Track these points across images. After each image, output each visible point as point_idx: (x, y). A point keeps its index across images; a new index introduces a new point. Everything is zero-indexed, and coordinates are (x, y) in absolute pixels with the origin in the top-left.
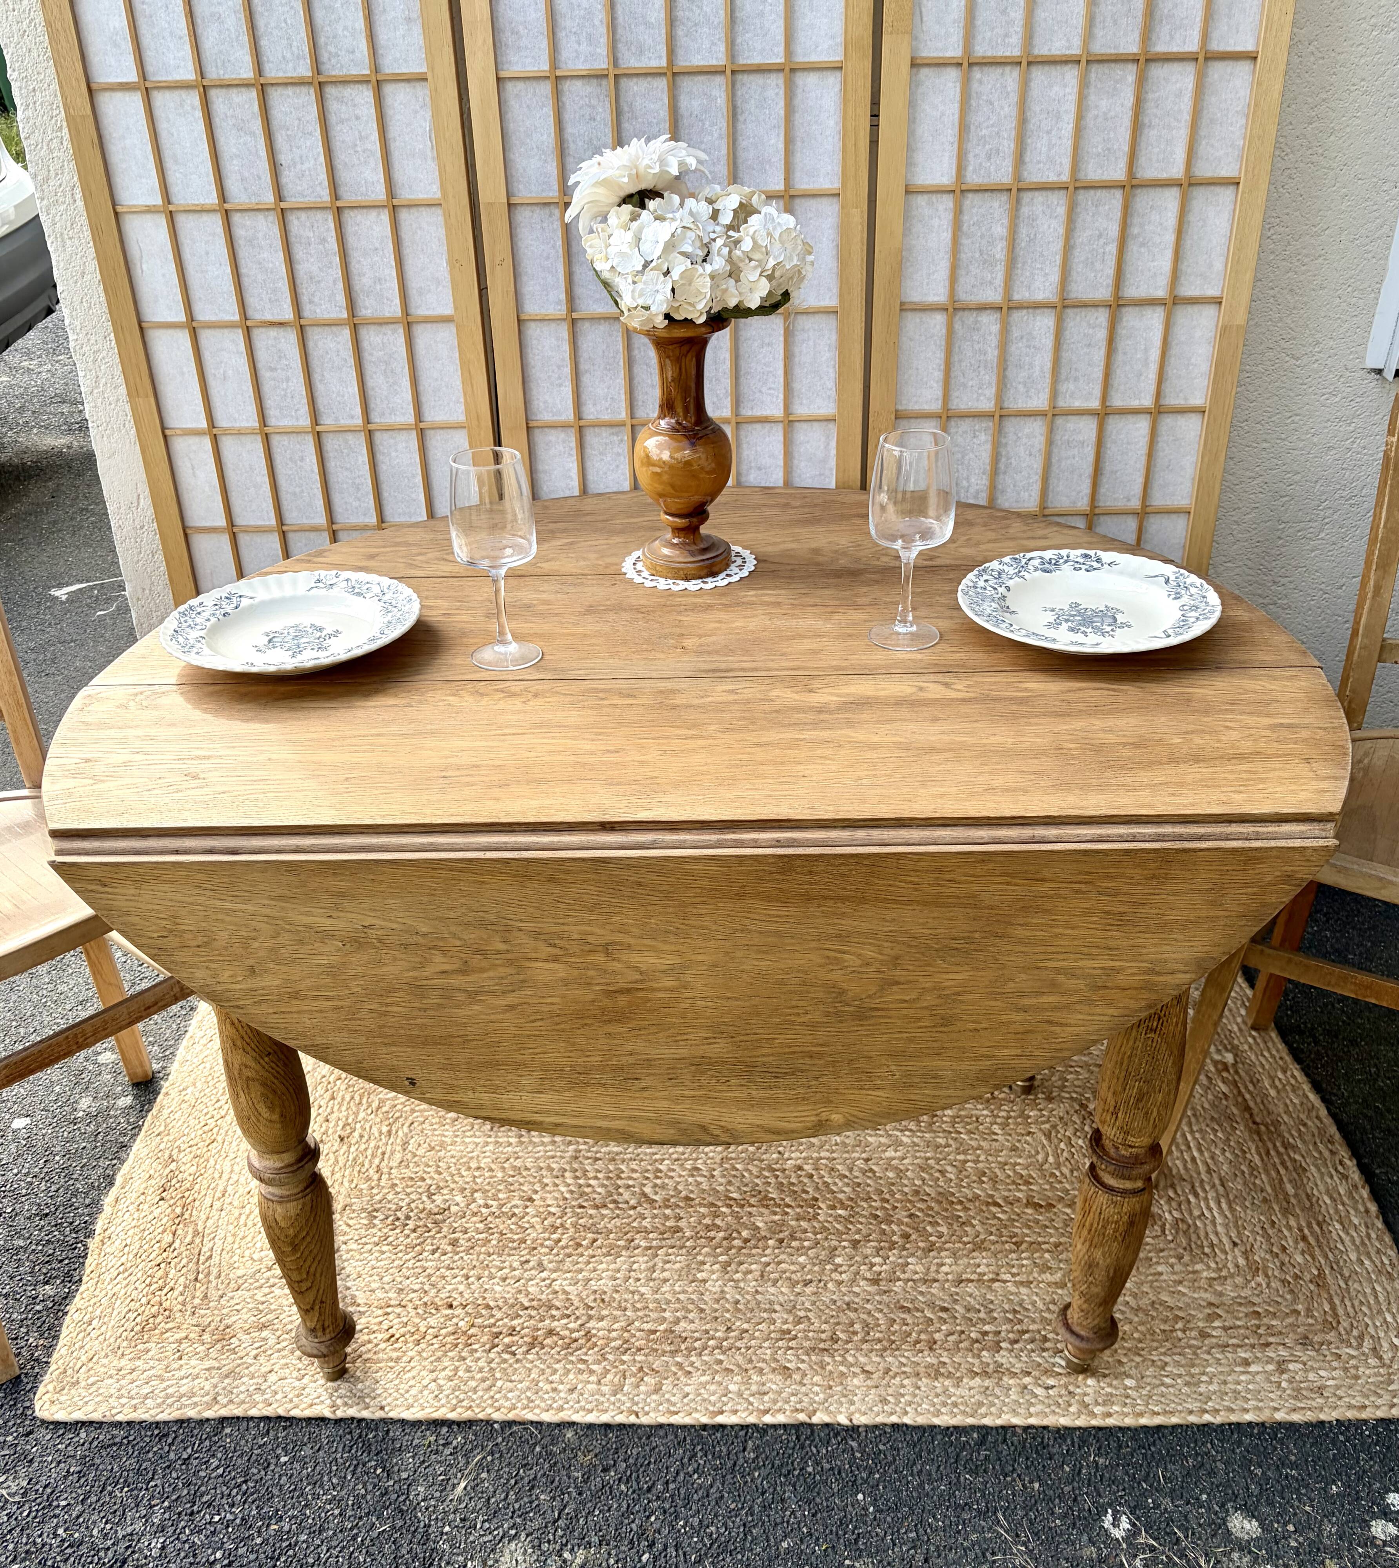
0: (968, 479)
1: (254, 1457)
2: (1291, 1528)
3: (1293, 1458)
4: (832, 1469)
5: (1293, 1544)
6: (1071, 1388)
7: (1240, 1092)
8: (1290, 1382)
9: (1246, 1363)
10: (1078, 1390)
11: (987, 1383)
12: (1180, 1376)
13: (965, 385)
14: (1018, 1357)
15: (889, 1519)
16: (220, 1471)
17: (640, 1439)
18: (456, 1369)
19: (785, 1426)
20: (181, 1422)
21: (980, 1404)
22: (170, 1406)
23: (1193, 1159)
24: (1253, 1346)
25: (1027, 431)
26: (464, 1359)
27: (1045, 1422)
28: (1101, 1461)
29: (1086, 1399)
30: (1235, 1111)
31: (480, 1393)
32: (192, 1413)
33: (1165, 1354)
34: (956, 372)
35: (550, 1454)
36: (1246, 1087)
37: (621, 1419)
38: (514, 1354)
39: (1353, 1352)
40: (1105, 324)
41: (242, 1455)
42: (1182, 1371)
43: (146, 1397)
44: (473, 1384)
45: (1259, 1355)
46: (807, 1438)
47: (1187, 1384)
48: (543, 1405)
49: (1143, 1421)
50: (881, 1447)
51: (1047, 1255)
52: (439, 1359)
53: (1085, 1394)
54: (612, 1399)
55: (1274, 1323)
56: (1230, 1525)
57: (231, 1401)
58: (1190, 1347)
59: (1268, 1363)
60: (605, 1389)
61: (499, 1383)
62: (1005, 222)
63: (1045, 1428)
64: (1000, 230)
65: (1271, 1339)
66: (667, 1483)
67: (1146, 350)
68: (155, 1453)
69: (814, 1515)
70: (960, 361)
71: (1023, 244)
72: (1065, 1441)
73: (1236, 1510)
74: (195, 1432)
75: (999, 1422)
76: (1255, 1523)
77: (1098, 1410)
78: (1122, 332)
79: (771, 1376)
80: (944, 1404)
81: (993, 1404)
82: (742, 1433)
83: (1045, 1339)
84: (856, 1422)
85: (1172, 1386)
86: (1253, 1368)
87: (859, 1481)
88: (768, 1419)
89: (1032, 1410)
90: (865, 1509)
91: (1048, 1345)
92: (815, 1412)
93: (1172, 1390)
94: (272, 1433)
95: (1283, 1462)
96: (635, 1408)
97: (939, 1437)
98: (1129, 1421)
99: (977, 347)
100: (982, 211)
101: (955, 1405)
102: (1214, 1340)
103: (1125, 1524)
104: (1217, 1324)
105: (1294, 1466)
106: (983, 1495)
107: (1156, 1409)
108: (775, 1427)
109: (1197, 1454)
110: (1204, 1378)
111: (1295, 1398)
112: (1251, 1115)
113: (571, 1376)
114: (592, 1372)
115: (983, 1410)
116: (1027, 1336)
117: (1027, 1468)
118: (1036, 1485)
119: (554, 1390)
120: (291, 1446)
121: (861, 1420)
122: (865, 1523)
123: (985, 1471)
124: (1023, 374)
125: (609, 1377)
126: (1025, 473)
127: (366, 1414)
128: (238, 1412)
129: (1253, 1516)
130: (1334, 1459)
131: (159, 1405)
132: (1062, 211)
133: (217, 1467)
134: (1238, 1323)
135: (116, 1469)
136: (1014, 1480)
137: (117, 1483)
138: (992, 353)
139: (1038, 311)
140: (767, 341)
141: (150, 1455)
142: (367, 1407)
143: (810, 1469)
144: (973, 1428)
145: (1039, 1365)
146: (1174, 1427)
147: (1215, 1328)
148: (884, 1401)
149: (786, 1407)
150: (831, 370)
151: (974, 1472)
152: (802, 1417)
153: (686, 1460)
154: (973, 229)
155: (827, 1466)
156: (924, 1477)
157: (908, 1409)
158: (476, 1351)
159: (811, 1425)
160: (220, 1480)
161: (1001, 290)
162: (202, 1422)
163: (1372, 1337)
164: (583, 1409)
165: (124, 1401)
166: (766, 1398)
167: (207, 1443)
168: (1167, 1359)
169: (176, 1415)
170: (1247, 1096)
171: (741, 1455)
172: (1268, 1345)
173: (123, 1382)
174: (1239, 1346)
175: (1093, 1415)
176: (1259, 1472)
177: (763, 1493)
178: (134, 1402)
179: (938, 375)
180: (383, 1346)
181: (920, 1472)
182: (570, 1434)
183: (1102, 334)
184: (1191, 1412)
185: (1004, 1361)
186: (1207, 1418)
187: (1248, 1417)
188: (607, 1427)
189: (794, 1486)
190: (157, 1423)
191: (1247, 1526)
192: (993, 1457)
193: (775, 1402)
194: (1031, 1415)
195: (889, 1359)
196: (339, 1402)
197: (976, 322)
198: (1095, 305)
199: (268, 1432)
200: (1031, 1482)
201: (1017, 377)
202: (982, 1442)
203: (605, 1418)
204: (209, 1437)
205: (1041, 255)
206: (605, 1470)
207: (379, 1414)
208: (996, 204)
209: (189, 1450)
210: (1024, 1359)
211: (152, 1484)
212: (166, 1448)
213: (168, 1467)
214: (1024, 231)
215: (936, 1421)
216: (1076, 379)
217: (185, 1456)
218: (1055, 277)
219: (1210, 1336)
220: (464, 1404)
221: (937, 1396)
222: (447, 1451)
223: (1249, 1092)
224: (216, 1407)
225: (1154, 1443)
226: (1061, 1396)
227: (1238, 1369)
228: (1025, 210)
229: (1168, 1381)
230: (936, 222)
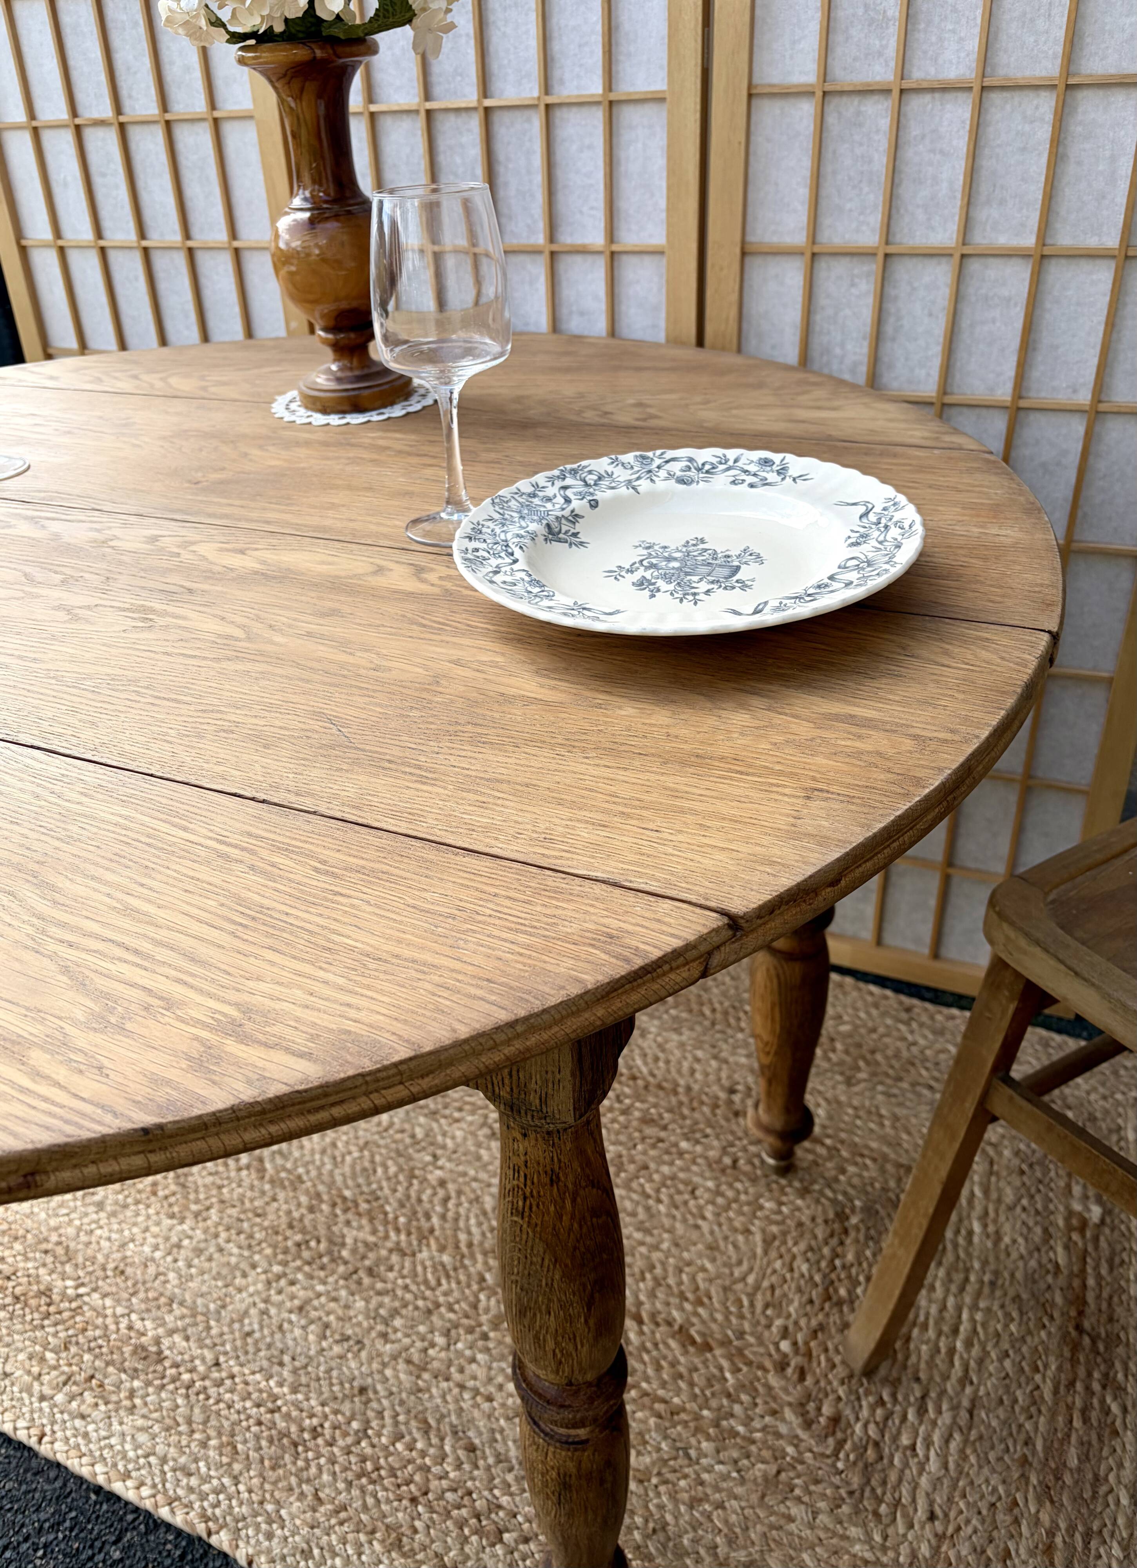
0: (844, 346)
7: (1083, 1271)
13: (841, 209)
19: (179, 1533)
23: (952, 1351)
25: (926, 278)
30: (1059, 1299)
34: (829, 188)
36: (1097, 1268)
40: (1049, 117)
46: (192, 1562)
51: (652, 1421)
67: (1113, 159)
70: (835, 173)
78: (1076, 128)
82: (130, 1517)
88: (164, 1513)
92: (222, 1529)
96: (46, 1429)
99: (858, 151)
108: (169, 1527)
112: (1081, 1313)
124: (925, 193)
126: (921, 341)
138: (880, 161)
139: (947, 96)
152: (201, 1529)
153: (47, 1525)
161: (893, 63)
166: (185, 1481)
170: (1091, 1282)
183: (1044, 133)
195: (356, 1493)
197: (860, 113)
198: (1036, 87)
216: (1002, 202)
218: (974, 44)
223: (1099, 1277)
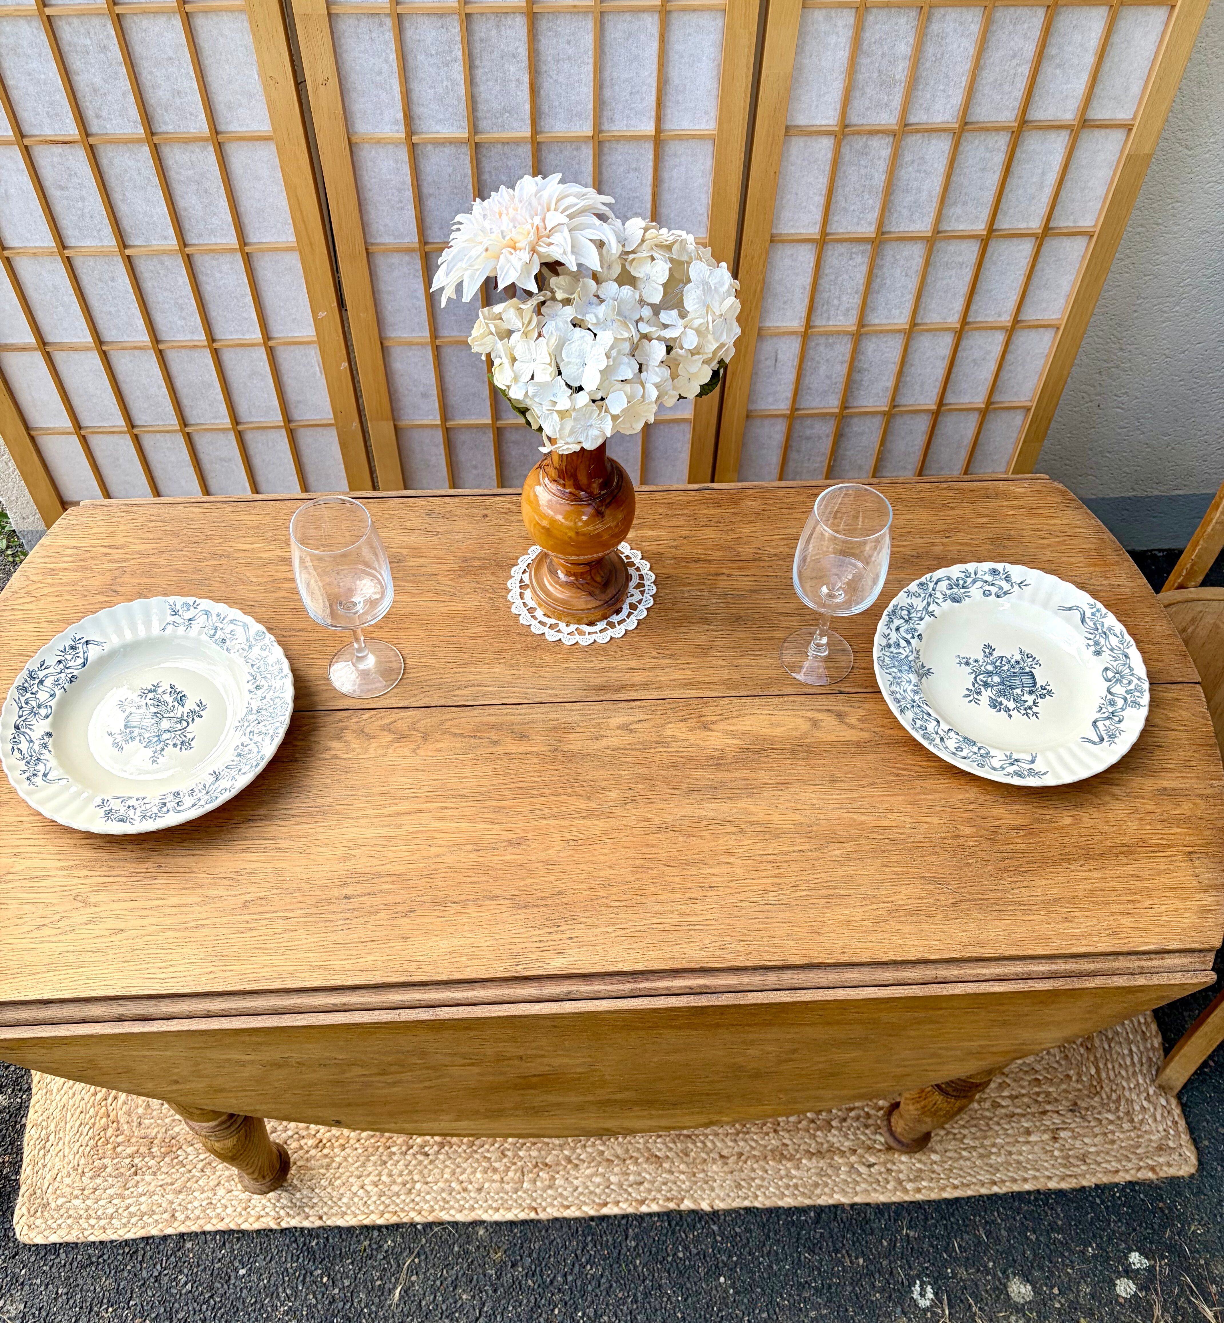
0: (839, 298)
1: (216, 1272)
2: (1056, 1291)
3: (1060, 1223)
4: (698, 1254)
5: (1057, 1305)
6: (889, 1166)
8: (1062, 1151)
9: (1028, 1132)
10: (895, 1168)
11: (822, 1164)
12: (975, 1148)
13: (845, 210)
14: (846, 1136)
15: (745, 1301)
16: (189, 1287)
17: (540, 1231)
18: (380, 1175)
19: (658, 1214)
20: (146, 1239)
21: (816, 1185)
22: (135, 1225)
24: (1033, 1114)
25: (906, 253)
26: (385, 1163)
27: (868, 1200)
28: (912, 1234)
29: (901, 1176)
31: (403, 1197)
32: (154, 1232)
33: (963, 1127)
34: (839, 197)
35: (467, 1252)
37: (522, 1216)
38: (427, 1155)
39: (1111, 1117)
40: (1004, 148)
41: (204, 1270)
42: (977, 1143)
43: (112, 1217)
44: (395, 1188)
45: (1038, 1124)
46: (677, 1224)
47: (981, 1156)
48: (456, 1205)
49: (945, 1195)
50: (738, 1230)
52: (363, 1165)
53: (901, 1172)
54: (514, 1196)
55: (1051, 1090)
56: (1010, 1290)
57: (188, 1217)
58: (984, 1117)
59: (1045, 1131)
60: (508, 1187)
61: (418, 1186)
62: (911, 40)
63: (868, 1204)
64: (904, 48)
65: (1048, 1107)
66: (565, 1275)
67: (1043, 174)
68: (129, 1272)
69: (686, 1300)
70: (844, 186)
71: (928, 64)
72: (883, 1215)
73: (1015, 1275)
74: (161, 1248)
75: (831, 1202)
76: (1029, 1287)
77: (910, 1186)
79: (645, 1166)
80: (787, 1187)
81: (826, 1185)
82: (624, 1222)
83: (868, 1116)
84: (716, 1208)
85: (969, 1159)
86: (1033, 1138)
87: (721, 1265)
88: (644, 1209)
89: (858, 1188)
90: (726, 1291)
91: (870, 1122)
92: (682, 1200)
93: (968, 1163)
94: (227, 1245)
95: (1053, 1227)
96: (534, 1204)
97: (783, 1217)
98: (934, 1196)
99: (863, 171)
100: (886, 28)
101: (796, 1186)
102: (1003, 1111)
103: (930, 1294)
104: (1006, 1093)
105: (1060, 1230)
106: (819, 1274)
107: (956, 1182)
108: (650, 1215)
109: (987, 1222)
110: (994, 1150)
111: (1065, 1166)
113: (479, 1175)
114: (495, 1170)
115: (818, 1191)
116: (852, 1114)
117: (854, 1243)
118: (861, 1261)
119: (465, 1190)
120: (245, 1259)
121: (720, 1205)
122: (727, 1306)
123: (821, 1249)
124: (909, 199)
125: (511, 1174)
126: (899, 293)
127: (306, 1224)
128: (195, 1228)
129: (1028, 1281)
130: (1092, 1223)
131: (125, 1225)
132: (975, 28)
133: (186, 1283)
134: (1023, 1091)
135: (98, 1290)
136: (843, 1257)
137: (101, 1304)
138: (879, 178)
139: (935, 135)
140: (634, 165)
141: (126, 1274)
142: (307, 1217)
143: (681, 1255)
144: (810, 1208)
145: (863, 1142)
146: (969, 1198)
147: (1004, 1098)
148: (739, 1186)
149: (658, 1196)
150: (704, 196)
151: (811, 1251)
152: (672, 1205)
153: (579, 1252)
154: (873, 47)
155: (694, 1251)
156: (772, 1258)
157: (758, 1193)
158: (394, 1154)
159: (680, 1212)
160: (190, 1295)
161: (897, 113)
162: (165, 1238)
163: (1127, 1100)
164: (490, 1207)
165: (92, 1222)
166: (642, 1188)
167: (173, 1259)
168: (965, 1132)
169: (141, 1233)
171: (624, 1245)
172: (1045, 1112)
173: (89, 1202)
174: (1023, 1115)
175: (906, 1191)
176: (1033, 1237)
177: (644, 1281)
178: (102, 1222)
179: (820, 200)
180: (313, 1152)
181: (769, 1253)
182: (481, 1232)
183: (1000, 158)
184: (983, 1185)
185: (834, 1140)
186: (995, 1189)
187: (1027, 1187)
188: (512, 1224)
189: (669, 1273)
190: (126, 1241)
191: (1023, 1290)
192: (826, 1235)
193: (650, 1191)
194: (856, 1194)
195: (742, 1144)
196: (282, 1213)
197: (866, 146)
198: (997, 129)
199: (224, 1244)
200: (857, 1258)
201: (903, 201)
202: (817, 1220)
203: (510, 1216)
204: (174, 1253)
205: (947, 76)
206: (514, 1265)
207: (318, 1223)
208: (903, 21)
209: (158, 1267)
210: (851, 1137)
211: (132, 1303)
212: (139, 1266)
213: (143, 1284)
214: (930, 50)
215: (780, 1203)
216: (965, 203)
217: (156, 1274)
218: (957, 99)
219: (1000, 1106)
220: (390, 1209)
221: (781, 1178)
222: (380, 1256)
224: (176, 1224)
225: (953, 1214)
226: (881, 1173)
227: (1020, 1139)
228: (935, 27)
229: (964, 1153)
230: (833, 39)
